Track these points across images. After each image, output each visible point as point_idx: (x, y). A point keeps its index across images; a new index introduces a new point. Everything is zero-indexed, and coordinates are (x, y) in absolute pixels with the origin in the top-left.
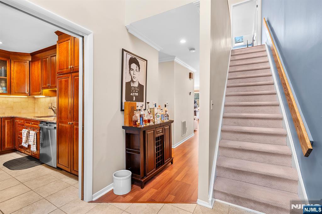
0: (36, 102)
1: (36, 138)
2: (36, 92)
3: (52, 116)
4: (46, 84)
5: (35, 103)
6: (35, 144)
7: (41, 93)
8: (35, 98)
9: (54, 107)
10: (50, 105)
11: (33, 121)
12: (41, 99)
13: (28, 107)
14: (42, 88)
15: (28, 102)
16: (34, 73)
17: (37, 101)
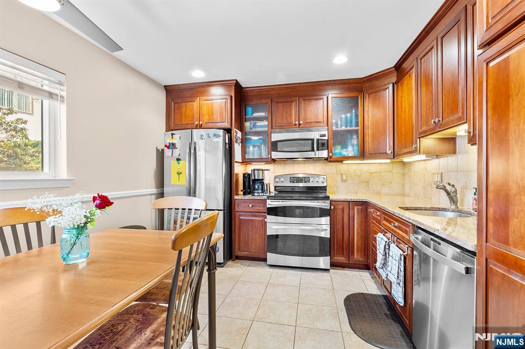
0: (406, 171)
1: (402, 269)
2: (406, 148)
3: (445, 210)
4: (427, 123)
5: (404, 174)
6: (402, 284)
7: (416, 147)
8: (404, 164)
9: (449, 184)
10: (437, 178)
11: (397, 220)
12: (417, 164)
13: (391, 182)
14: (420, 133)
15: (391, 171)
16: (402, 105)
17: (409, 169)
